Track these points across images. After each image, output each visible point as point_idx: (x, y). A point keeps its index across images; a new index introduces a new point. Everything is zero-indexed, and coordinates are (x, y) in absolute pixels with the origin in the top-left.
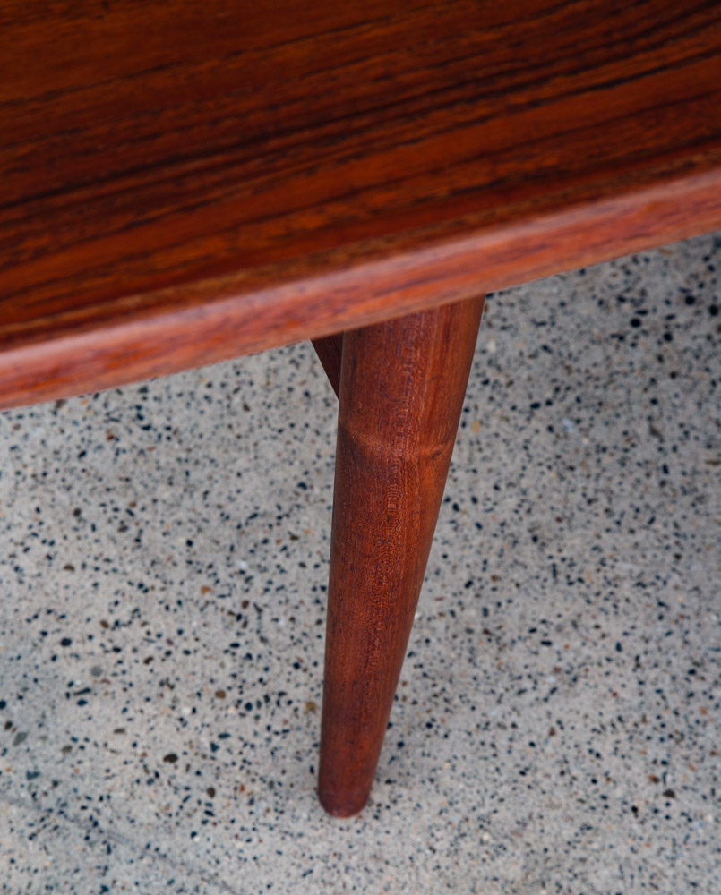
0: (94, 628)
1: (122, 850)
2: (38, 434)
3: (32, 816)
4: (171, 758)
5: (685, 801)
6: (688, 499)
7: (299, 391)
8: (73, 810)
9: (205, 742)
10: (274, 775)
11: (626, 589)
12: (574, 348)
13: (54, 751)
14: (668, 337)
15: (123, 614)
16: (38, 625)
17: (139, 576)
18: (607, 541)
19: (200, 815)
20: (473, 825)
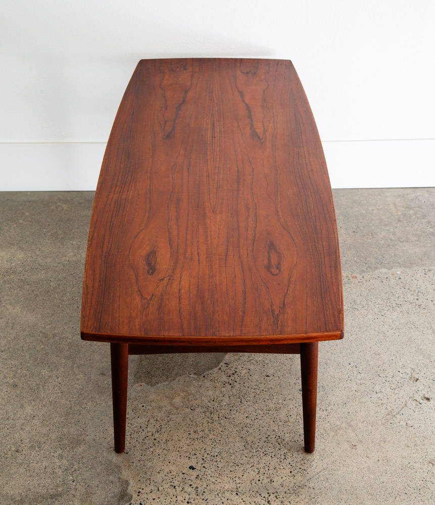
0: (258, 476)
1: (307, 484)
2: (209, 472)
3: (294, 495)
4: (291, 472)
5: (329, 409)
6: (270, 389)
7: (220, 432)
8: (295, 489)
9: (289, 466)
10: (301, 459)
11: (285, 403)
12: (231, 393)
13: (281, 488)
14: (236, 381)
15: (257, 471)
16: (253, 484)
17: (250, 466)
18: (274, 401)
19: (304, 471)
20: (322, 436)
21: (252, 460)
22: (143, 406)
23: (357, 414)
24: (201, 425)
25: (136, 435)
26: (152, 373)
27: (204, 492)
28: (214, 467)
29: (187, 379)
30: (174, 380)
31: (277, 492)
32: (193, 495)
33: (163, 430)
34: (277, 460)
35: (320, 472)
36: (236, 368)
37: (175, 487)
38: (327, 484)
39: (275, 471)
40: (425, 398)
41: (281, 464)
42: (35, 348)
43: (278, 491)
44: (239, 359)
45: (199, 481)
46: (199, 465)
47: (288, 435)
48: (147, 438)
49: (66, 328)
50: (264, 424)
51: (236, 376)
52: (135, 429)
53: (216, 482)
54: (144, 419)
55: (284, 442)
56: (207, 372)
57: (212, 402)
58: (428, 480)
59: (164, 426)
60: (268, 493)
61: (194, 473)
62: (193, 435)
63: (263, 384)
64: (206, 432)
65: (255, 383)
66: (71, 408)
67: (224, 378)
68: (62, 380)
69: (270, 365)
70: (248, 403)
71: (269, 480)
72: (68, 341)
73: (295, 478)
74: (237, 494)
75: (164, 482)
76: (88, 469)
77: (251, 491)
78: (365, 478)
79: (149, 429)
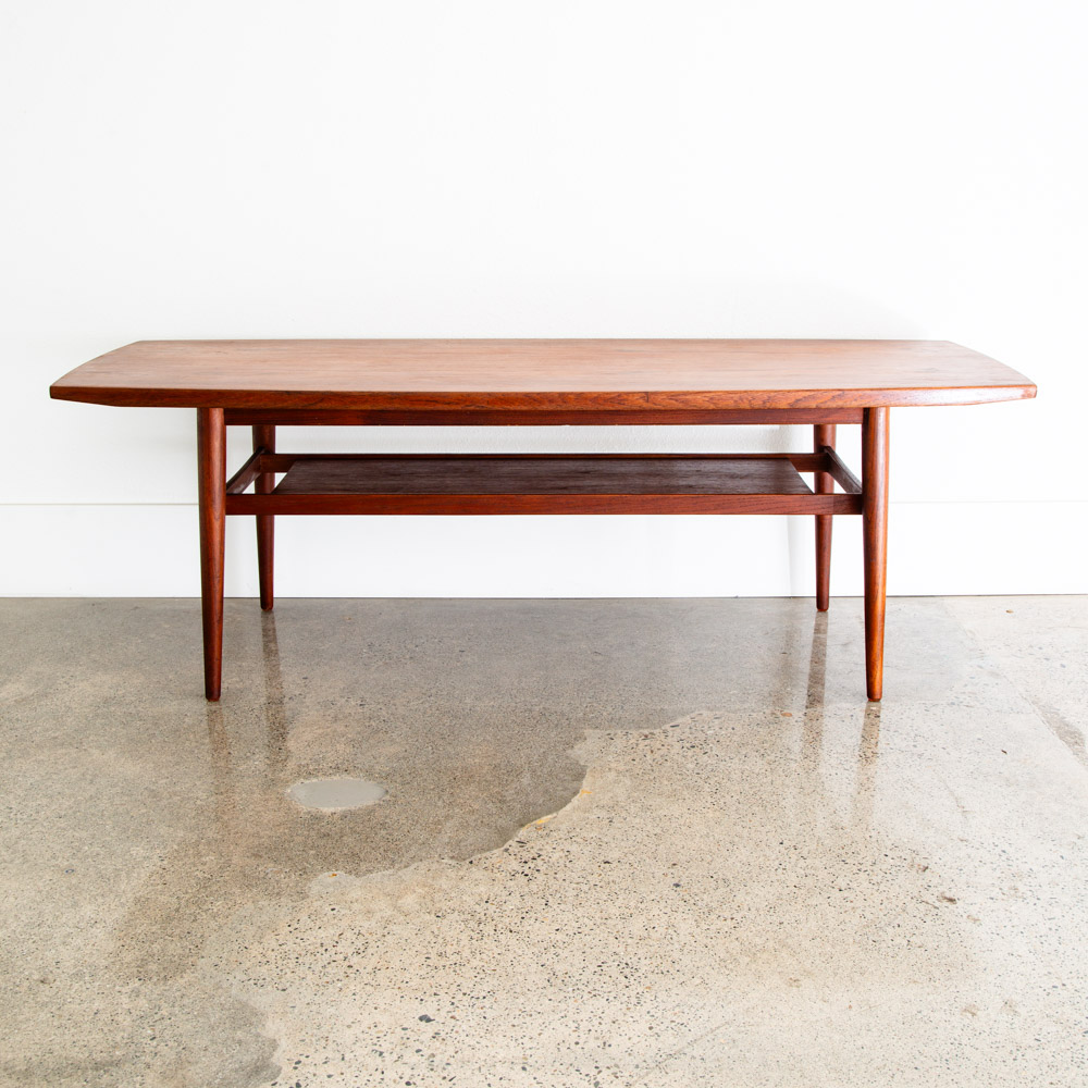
21: (563, 1006)
22: (333, 910)
23: (800, 926)
24: (455, 943)
25: (308, 959)
26: (362, 856)
27: (448, 1064)
28: (477, 1019)
29: (435, 866)
30: (406, 867)
31: (617, 1066)
32: (423, 1070)
33: (370, 951)
34: (620, 1006)
35: (718, 1028)
36: (541, 850)
37: (381, 1054)
38: (733, 1051)
39: (616, 1025)
40: (945, 898)
41: (628, 1012)
42: (128, 813)
43: (621, 1064)
44: (548, 835)
45: (438, 1044)
46: (443, 1013)
47: (648, 962)
48: (333, 964)
49: (198, 783)
50: (596, 942)
51: (539, 861)
52: (309, 947)
53: (477, 1045)
54: (332, 932)
55: (636, 975)
56: (479, 856)
57: (483, 904)
58: (964, 1042)
59: (372, 944)
60: (597, 1067)
61: (430, 1028)
62: (434, 960)
63: (596, 876)
64: (464, 955)
65: (579, 874)
66: (177, 910)
67: (515, 865)
68: (169, 863)
69: (613, 845)
70: (562, 906)
71: (600, 1043)
72: (199, 802)
73: (661, 1039)
74: (524, 1069)
75: (358, 1044)
76: (190, 1016)
77: (557, 1064)
78: (820, 1040)
79: (339, 949)
